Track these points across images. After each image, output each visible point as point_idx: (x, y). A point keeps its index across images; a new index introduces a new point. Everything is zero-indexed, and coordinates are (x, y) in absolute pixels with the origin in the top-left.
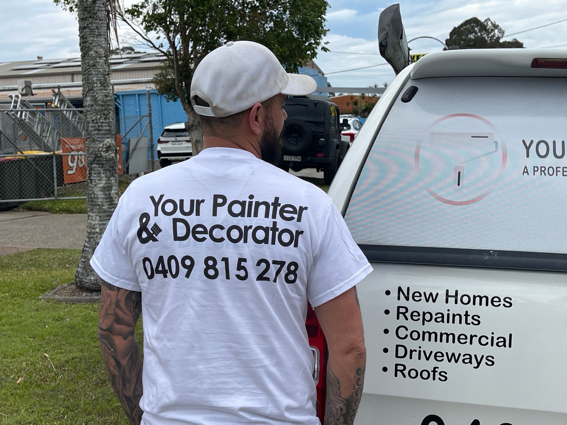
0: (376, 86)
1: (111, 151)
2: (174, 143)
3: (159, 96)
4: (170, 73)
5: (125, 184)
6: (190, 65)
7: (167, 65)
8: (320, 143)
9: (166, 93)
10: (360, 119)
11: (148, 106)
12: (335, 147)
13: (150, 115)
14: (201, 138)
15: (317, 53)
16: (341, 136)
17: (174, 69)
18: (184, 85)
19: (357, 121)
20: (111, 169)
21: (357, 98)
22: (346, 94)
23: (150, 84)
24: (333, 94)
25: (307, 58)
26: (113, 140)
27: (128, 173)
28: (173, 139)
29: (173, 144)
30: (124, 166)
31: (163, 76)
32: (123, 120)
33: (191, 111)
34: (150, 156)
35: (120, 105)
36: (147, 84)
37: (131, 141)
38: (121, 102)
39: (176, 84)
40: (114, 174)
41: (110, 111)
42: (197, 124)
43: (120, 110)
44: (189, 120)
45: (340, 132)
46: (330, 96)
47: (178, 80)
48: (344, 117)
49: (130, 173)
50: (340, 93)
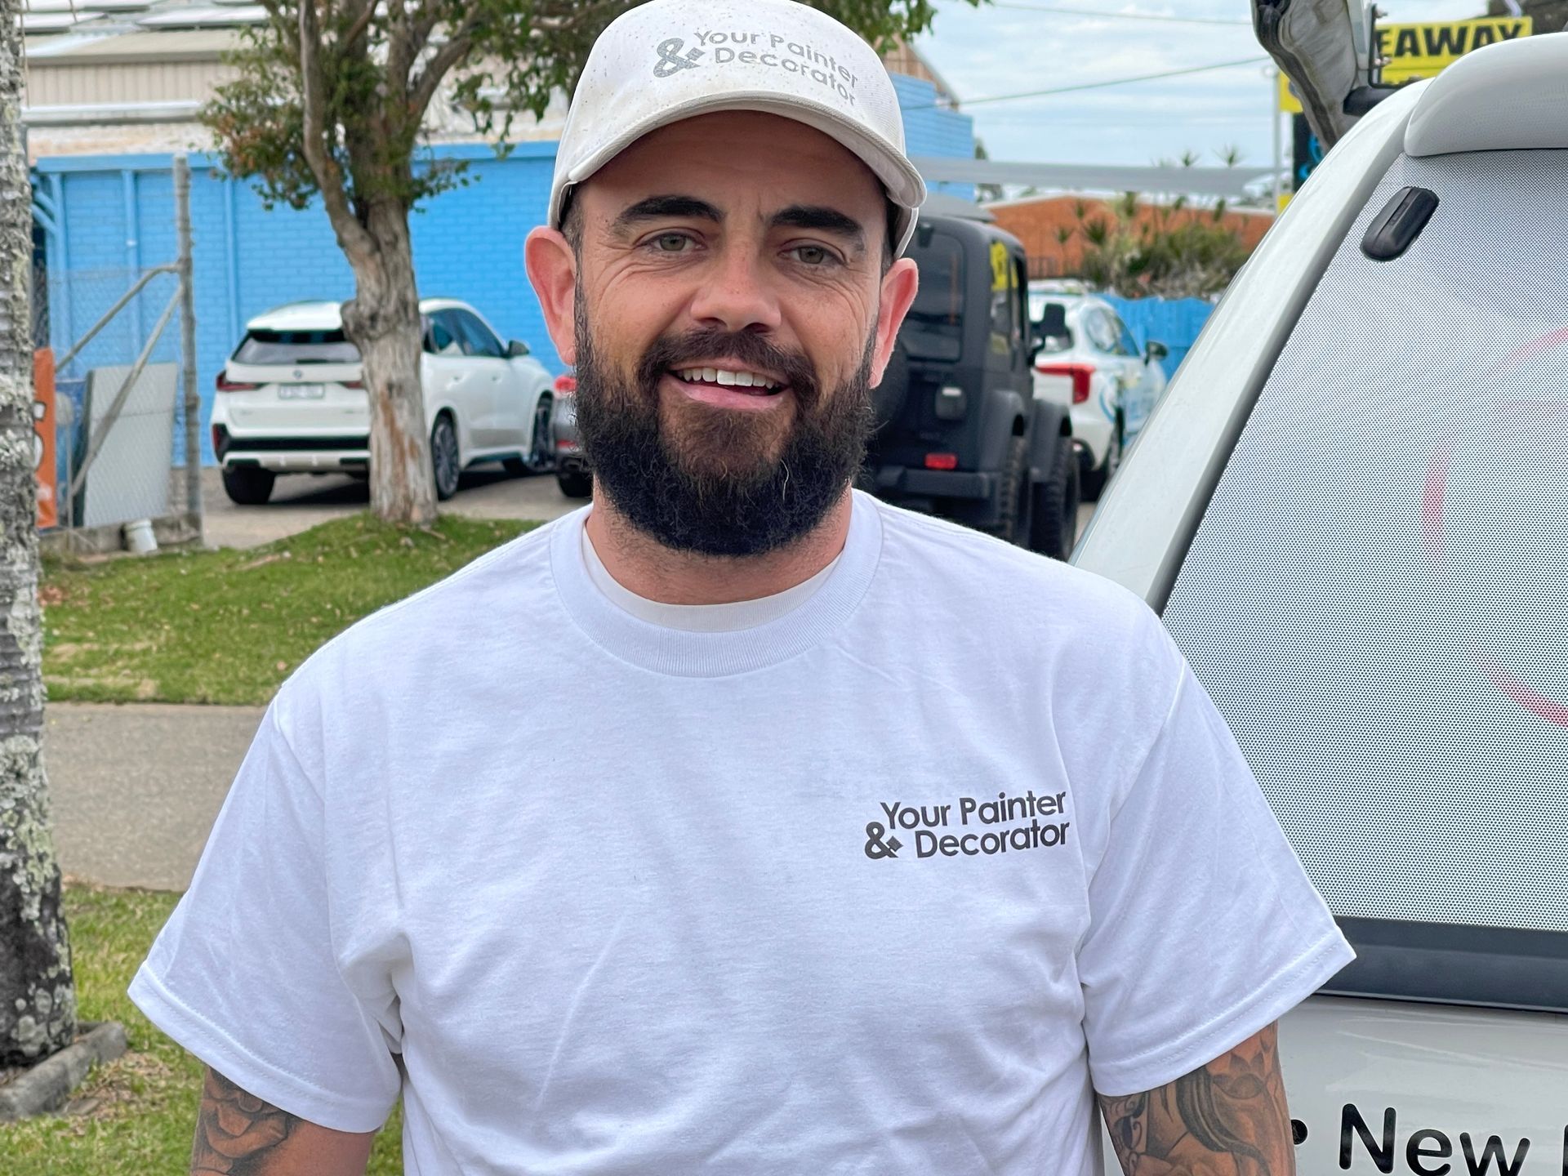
0: (1187, 162)
1: (14, 428)
2: (289, 392)
3: (228, 183)
4: (282, 85)
5: (65, 571)
6: (371, 49)
7: (271, 45)
8: (941, 409)
9: (258, 168)
10: (1115, 305)
11: (178, 224)
12: (1007, 423)
13: (187, 266)
14: (411, 374)
15: (933, 12)
16: (1031, 380)
17: (298, 66)
18: (341, 138)
19: (1104, 312)
20: (13, 509)
21: (1104, 209)
22: (1052, 193)
23: (189, 127)
24: (996, 191)
25: (889, 33)
26: (27, 379)
27: (78, 521)
28: (287, 373)
29: (282, 398)
30: (65, 492)
31: (248, 94)
32: (64, 288)
33: (371, 254)
34: (181, 448)
35: (51, 217)
36: (174, 127)
37: (97, 382)
38: (55, 207)
39: (307, 131)
40: (25, 535)
41: (16, 251)
42: (397, 311)
43: (48, 241)
44: (358, 291)
45: (1031, 361)
46: (980, 200)
47: (314, 116)
48: (1047, 292)
49: (91, 518)
50: (1024, 188)
